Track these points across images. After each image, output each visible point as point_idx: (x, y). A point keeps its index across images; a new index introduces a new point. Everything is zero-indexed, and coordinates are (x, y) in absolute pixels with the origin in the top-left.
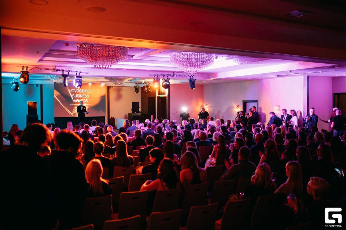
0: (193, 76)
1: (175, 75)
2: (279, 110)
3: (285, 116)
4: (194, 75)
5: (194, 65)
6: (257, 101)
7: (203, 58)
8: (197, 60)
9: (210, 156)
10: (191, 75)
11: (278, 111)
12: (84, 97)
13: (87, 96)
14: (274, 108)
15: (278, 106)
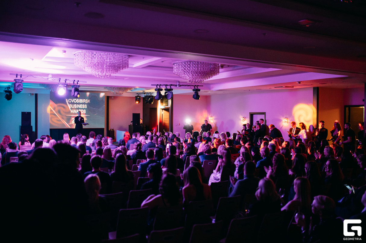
1: (178, 85)
2: (288, 123)
6: (264, 113)
9: (214, 171)
10: (196, 85)
12: (82, 108)
13: (85, 106)
14: (283, 121)
15: (286, 119)
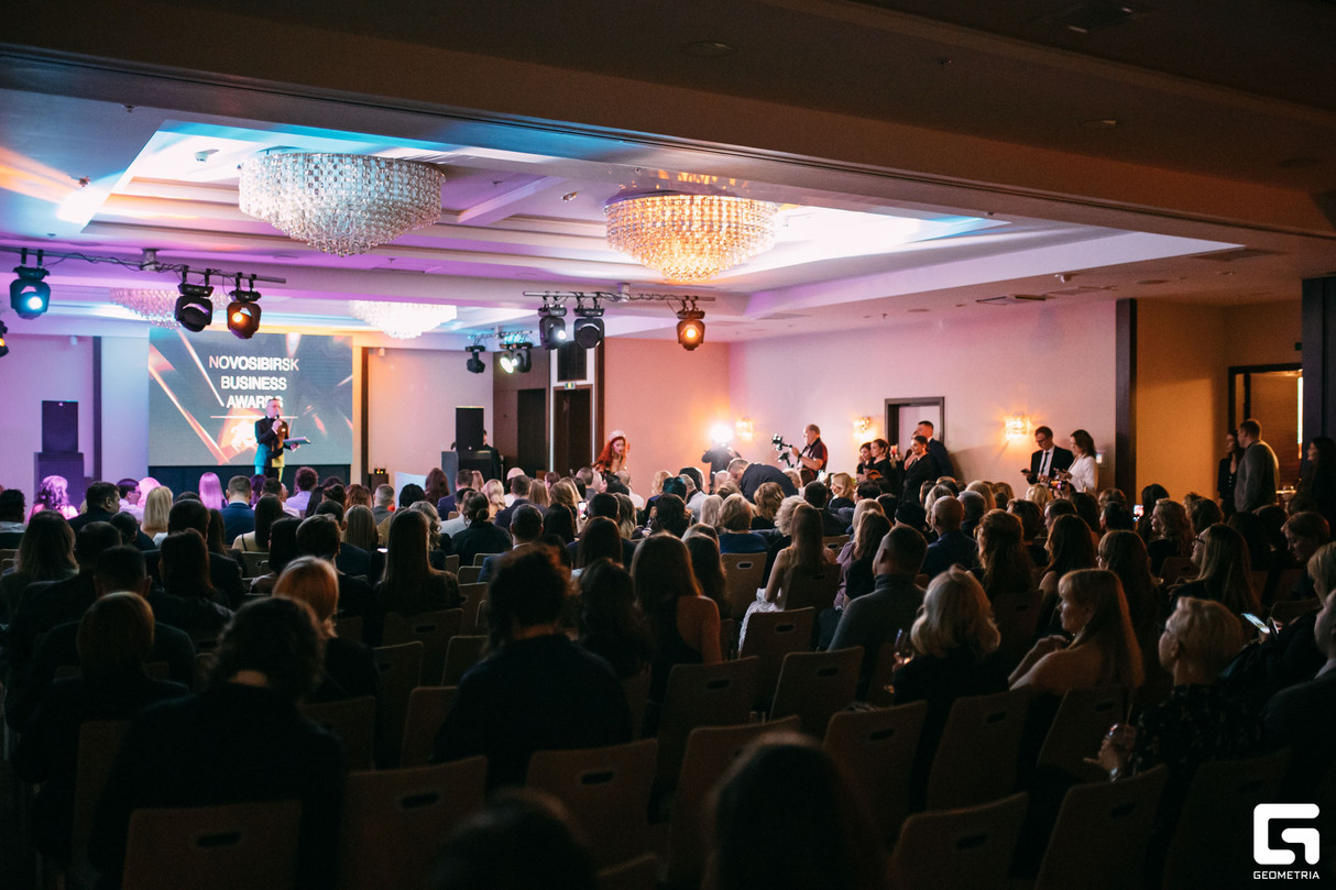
0: (692, 301)
1: (623, 296)
2: (1024, 433)
3: (1047, 454)
4: (697, 298)
5: (697, 247)
6: (939, 402)
7: (733, 219)
8: (711, 226)
9: (761, 593)
10: (687, 297)
11: (1021, 435)
12: (268, 388)
13: (280, 384)
14: (1007, 426)
15: (1019, 419)
